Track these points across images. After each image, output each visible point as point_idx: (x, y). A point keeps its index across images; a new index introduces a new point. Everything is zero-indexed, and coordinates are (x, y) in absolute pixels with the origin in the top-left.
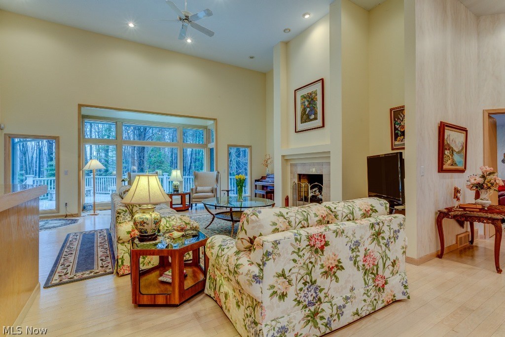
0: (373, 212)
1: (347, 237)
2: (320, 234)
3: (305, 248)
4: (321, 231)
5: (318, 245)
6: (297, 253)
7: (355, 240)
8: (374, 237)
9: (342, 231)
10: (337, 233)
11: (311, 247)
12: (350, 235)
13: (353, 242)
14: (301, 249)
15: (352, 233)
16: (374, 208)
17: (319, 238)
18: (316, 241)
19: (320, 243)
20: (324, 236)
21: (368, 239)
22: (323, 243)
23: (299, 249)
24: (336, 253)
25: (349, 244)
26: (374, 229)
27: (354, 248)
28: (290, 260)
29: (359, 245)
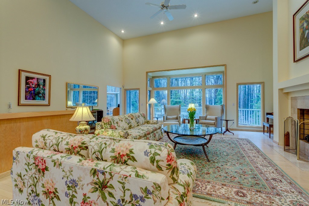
0: (130, 159)
1: (63, 171)
2: (42, 158)
3: (32, 165)
4: (44, 156)
5: (41, 167)
6: (28, 166)
7: (71, 177)
8: (97, 186)
9: (60, 163)
10: (55, 164)
11: (36, 166)
12: (66, 169)
13: (69, 179)
14: (30, 164)
15: (69, 169)
16: (131, 155)
17: (41, 161)
18: (39, 163)
19: (41, 165)
20: (45, 161)
21: (88, 185)
22: (44, 167)
23: (29, 163)
24: (54, 181)
25: (65, 179)
26: (96, 177)
27: (70, 185)
28: (24, 168)
29: (76, 186)
